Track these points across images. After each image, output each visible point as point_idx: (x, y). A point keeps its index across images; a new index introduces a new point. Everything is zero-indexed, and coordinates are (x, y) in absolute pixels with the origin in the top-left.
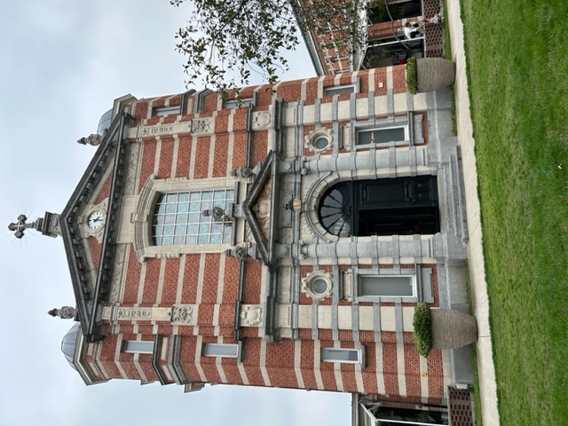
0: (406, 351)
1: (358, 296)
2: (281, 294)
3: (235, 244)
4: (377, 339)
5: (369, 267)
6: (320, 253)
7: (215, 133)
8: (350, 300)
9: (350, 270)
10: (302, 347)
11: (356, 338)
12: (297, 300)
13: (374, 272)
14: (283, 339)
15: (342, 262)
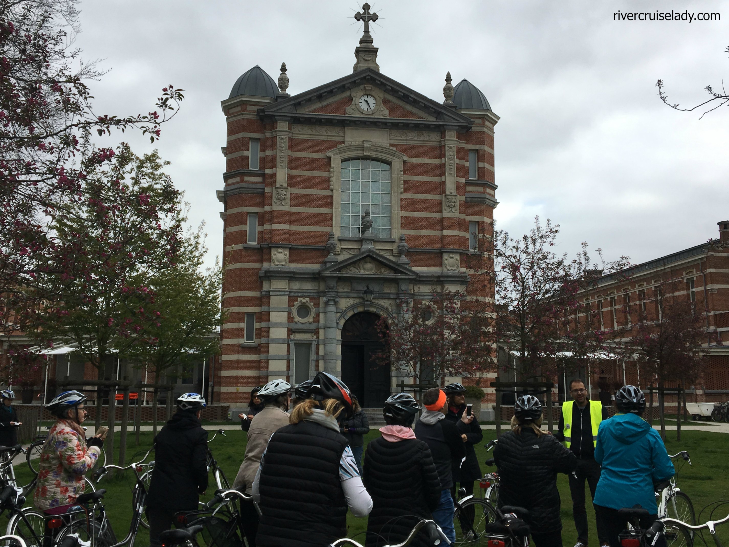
0: (254, 377)
1: (295, 343)
2: (296, 281)
3: (339, 240)
4: (263, 357)
5: (317, 352)
6: (328, 314)
7: (443, 218)
8: (292, 337)
9: (315, 337)
10: (256, 297)
11: (263, 341)
12: (292, 294)
13: (313, 356)
14: (262, 283)
15: (321, 332)
